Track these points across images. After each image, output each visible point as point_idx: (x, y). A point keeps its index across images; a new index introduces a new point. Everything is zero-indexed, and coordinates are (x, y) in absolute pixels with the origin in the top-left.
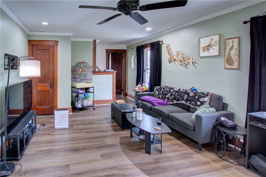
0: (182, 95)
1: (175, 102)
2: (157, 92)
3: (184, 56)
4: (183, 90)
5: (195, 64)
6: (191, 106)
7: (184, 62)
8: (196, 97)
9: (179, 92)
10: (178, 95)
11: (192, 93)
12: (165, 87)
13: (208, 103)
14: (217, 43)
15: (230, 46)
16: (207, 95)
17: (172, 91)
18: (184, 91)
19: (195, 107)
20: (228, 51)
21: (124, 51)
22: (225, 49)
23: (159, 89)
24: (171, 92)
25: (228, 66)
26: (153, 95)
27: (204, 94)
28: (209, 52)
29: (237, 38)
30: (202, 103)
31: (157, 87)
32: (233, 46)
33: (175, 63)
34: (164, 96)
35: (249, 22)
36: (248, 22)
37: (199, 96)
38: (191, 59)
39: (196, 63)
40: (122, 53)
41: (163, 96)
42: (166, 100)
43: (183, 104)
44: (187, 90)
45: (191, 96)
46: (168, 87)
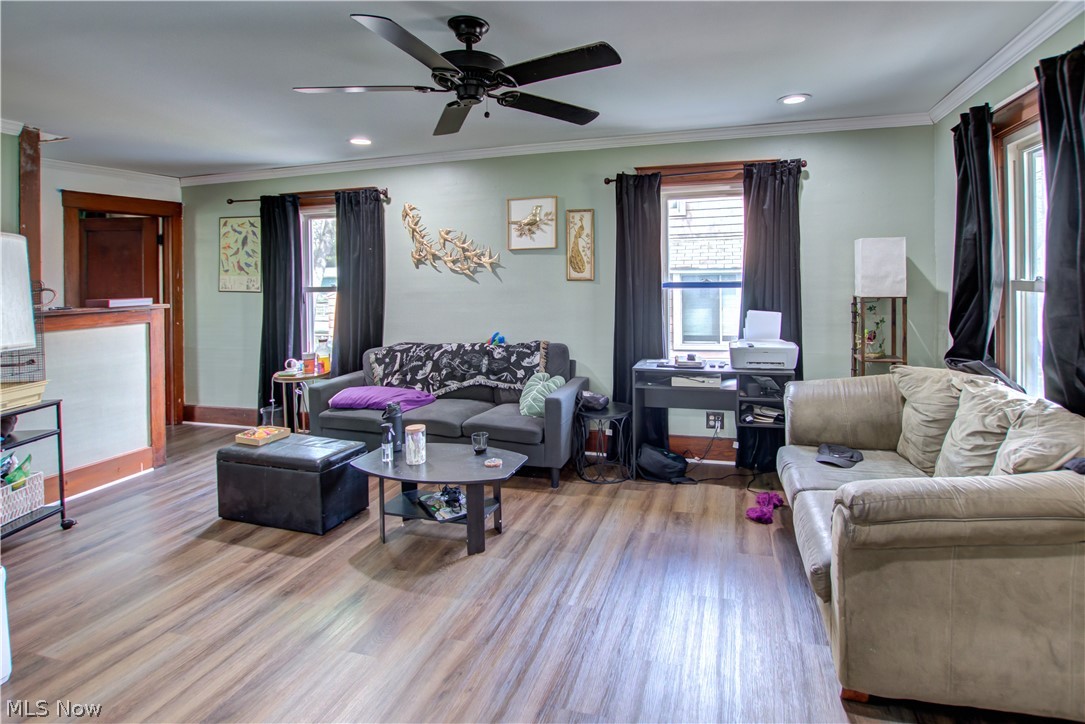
0: (475, 360)
1: (454, 385)
2: (379, 370)
3: (465, 246)
4: (473, 345)
5: (498, 270)
6: (501, 385)
7: (468, 263)
8: (513, 359)
9: (463, 355)
10: (463, 363)
11: (500, 350)
12: (406, 346)
13: (541, 368)
14: (550, 217)
15: (577, 227)
16: (537, 348)
17: (437, 354)
18: (477, 348)
19: (512, 386)
20: (572, 239)
21: (172, 212)
22: (567, 233)
23: (385, 356)
24: (435, 358)
25: (574, 275)
26: (363, 383)
27: (528, 347)
28: (534, 240)
29: (589, 210)
30: (530, 371)
31: (376, 350)
32: (582, 227)
33: (435, 267)
34: (409, 377)
35: (614, 183)
36: (612, 181)
37: (519, 353)
38: (487, 254)
39: (499, 266)
40: (155, 218)
41: (405, 375)
42: (418, 387)
43: (481, 385)
44: (483, 344)
45: (499, 359)
46: (418, 345)
